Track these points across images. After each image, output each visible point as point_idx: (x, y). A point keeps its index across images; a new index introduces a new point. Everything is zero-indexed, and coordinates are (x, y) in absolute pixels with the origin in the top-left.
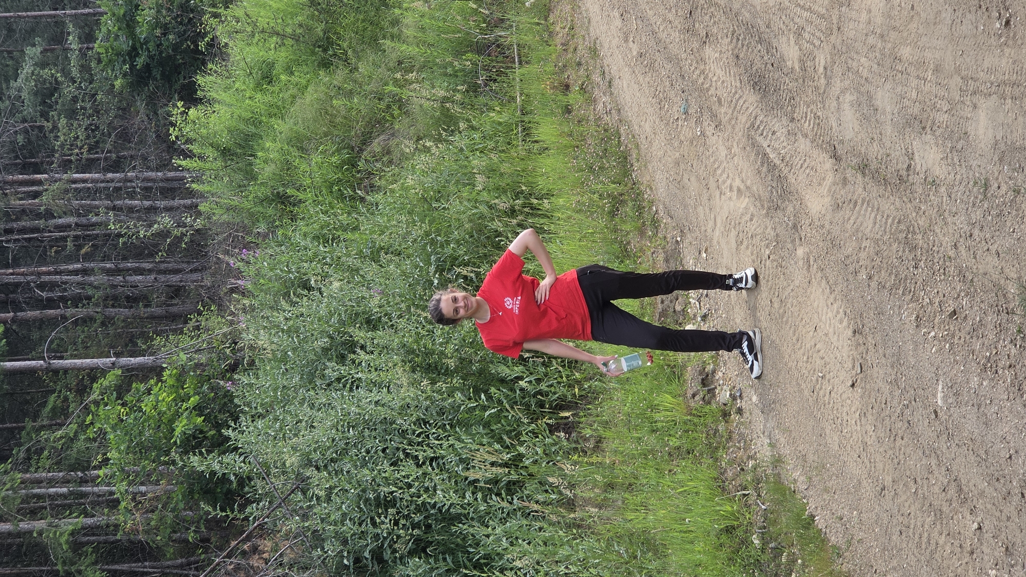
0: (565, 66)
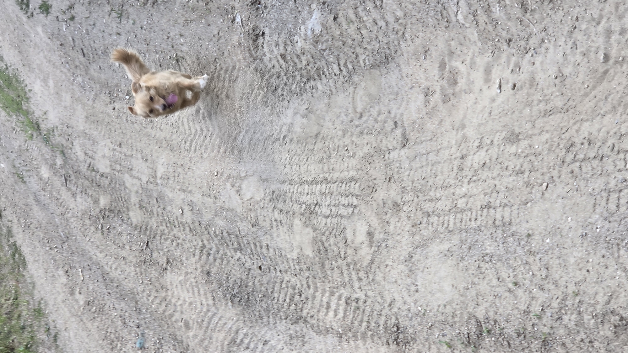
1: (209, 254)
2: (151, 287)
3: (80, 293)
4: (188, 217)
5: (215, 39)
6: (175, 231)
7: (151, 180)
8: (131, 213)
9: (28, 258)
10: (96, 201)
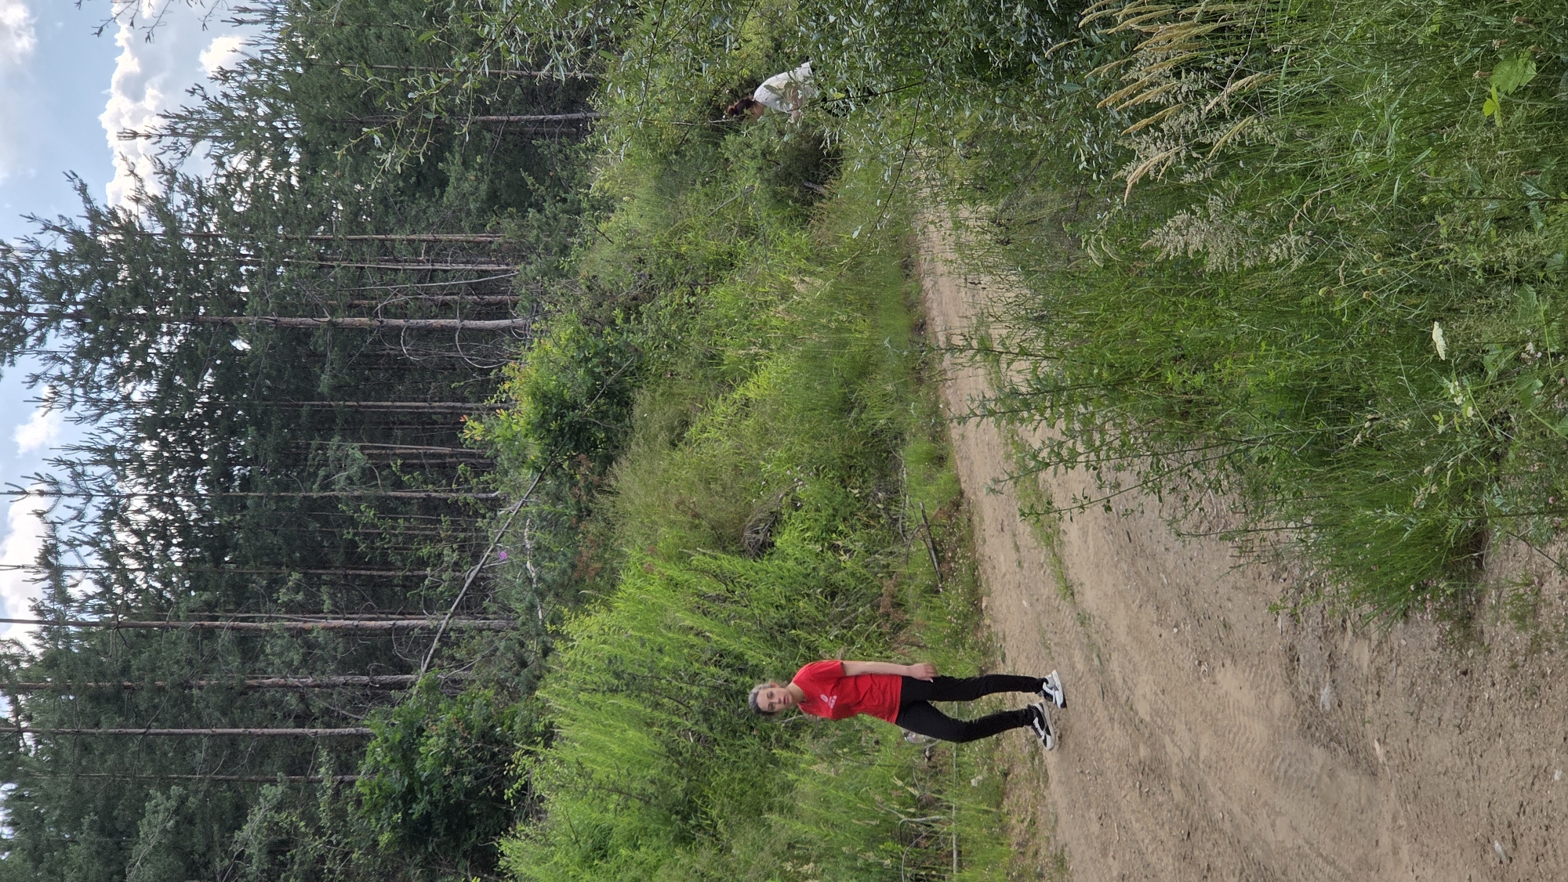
3: (1114, 858)
4: (1227, 826)
5: (1260, 629)
6: (1216, 835)
7: (1193, 758)
8: (1172, 786)
9: (1051, 772)
10: (1136, 747)
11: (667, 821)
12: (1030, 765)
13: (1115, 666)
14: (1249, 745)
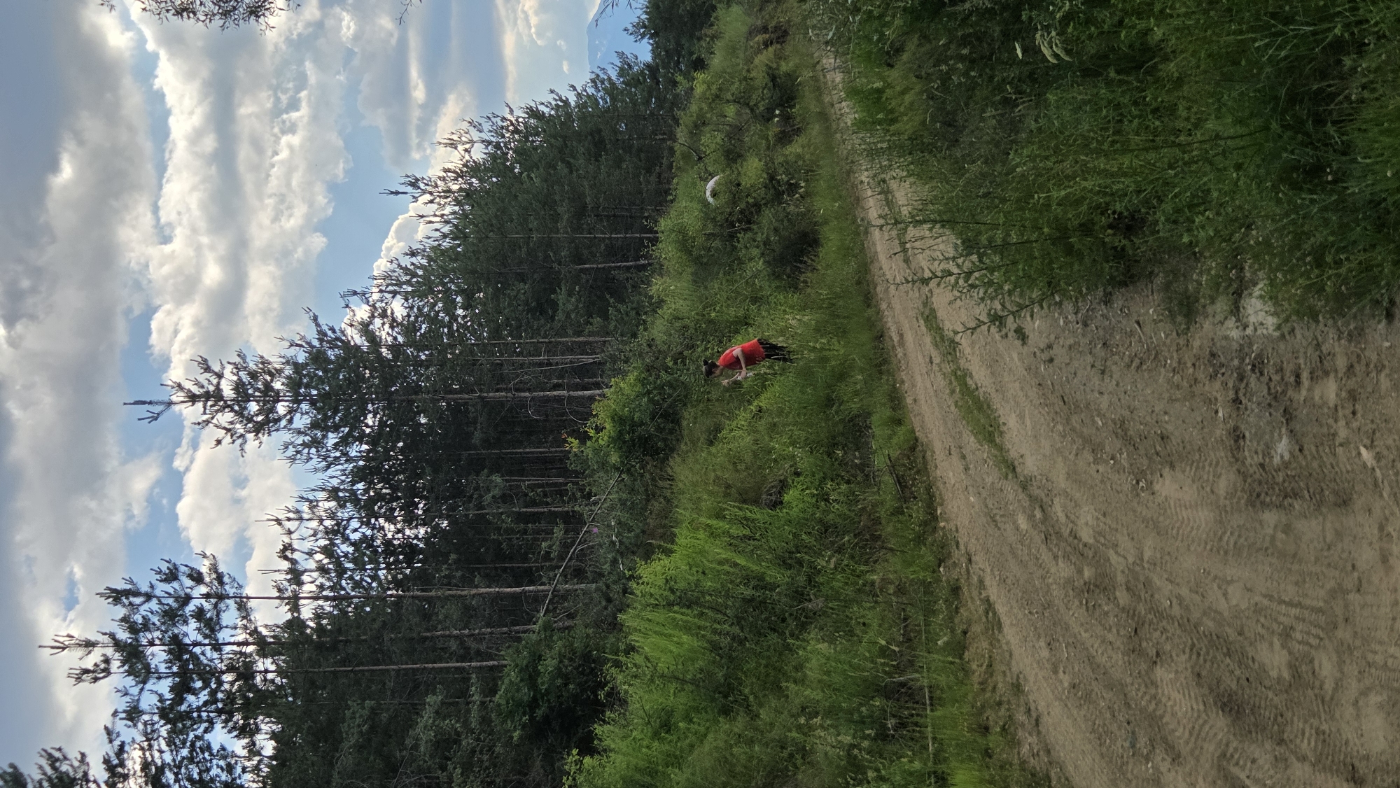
0: (983, 707)
1: (1199, 654)
2: (1140, 680)
3: (1064, 673)
4: (1176, 611)
5: (1199, 427)
6: (1164, 623)
7: (1138, 562)
8: (1118, 594)
9: (1004, 619)
10: (1080, 572)
11: (713, 700)
12: (984, 619)
13: (1058, 510)
14: (1195, 532)
